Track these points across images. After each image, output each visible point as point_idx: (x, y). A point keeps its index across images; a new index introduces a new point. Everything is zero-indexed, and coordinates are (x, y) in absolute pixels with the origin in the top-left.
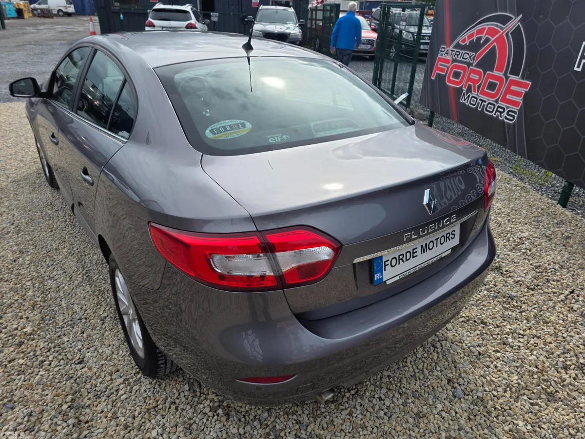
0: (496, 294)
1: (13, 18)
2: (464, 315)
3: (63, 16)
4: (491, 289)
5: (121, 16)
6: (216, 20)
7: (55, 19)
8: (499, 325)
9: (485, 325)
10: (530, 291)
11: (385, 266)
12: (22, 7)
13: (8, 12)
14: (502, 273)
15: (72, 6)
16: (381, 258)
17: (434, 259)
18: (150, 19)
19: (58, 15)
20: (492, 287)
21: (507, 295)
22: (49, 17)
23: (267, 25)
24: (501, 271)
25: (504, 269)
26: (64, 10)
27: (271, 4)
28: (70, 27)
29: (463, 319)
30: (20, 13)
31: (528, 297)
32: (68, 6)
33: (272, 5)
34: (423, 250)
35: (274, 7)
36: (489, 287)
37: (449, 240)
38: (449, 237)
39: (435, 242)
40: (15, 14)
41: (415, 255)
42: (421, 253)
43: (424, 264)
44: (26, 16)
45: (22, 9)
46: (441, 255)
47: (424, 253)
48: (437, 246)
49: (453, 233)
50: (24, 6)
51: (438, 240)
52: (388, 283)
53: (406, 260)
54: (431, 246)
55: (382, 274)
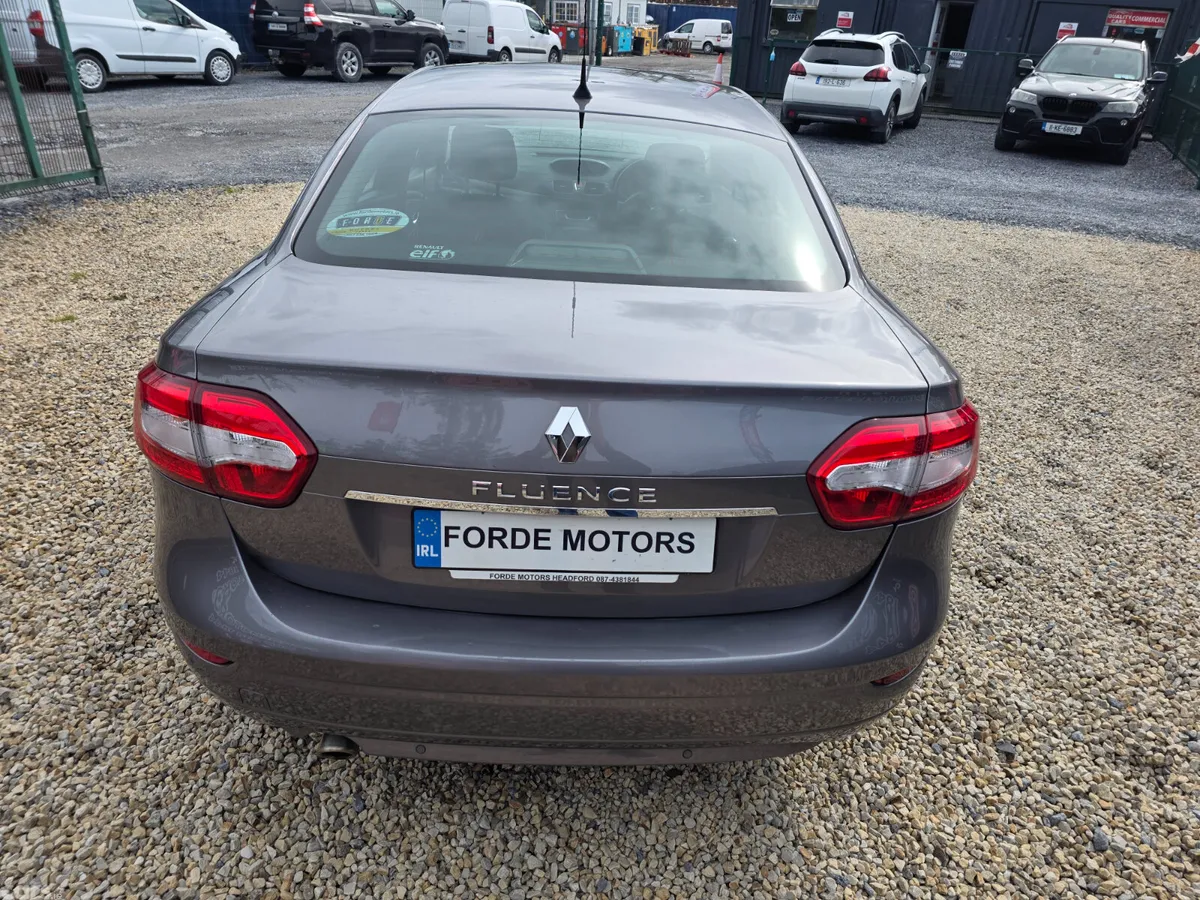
0: (1061, 816)
1: (625, 54)
2: (904, 811)
3: (709, 54)
4: (1059, 799)
5: (773, 54)
6: (959, 66)
7: (693, 59)
8: (981, 882)
9: (943, 861)
10: (1185, 858)
11: (448, 537)
12: (645, 35)
13: (620, 43)
14: (1161, 785)
15: (730, 36)
16: (436, 512)
17: (611, 576)
18: (801, 60)
19: (700, 52)
20: (1065, 795)
21: (1090, 833)
22: (683, 55)
23: (1056, 79)
24: (1161, 778)
25: (1173, 778)
26: (715, 43)
27: (1105, 33)
28: (703, 72)
29: (894, 818)
30: (638, 44)
31: (1157, 867)
32: (723, 35)
33: (1108, 36)
35: (1108, 41)
36: (1057, 790)
37: (671, 550)
38: (667, 544)
39: (614, 539)
40: (629, 47)
41: (541, 543)
42: (565, 548)
43: (573, 575)
44: (646, 51)
45: (643, 39)
46: (636, 576)
47: (574, 548)
48: (620, 549)
49: (686, 538)
50: (650, 33)
51: (625, 536)
52: (455, 575)
53: (514, 546)
54: (599, 541)
55: (438, 550)
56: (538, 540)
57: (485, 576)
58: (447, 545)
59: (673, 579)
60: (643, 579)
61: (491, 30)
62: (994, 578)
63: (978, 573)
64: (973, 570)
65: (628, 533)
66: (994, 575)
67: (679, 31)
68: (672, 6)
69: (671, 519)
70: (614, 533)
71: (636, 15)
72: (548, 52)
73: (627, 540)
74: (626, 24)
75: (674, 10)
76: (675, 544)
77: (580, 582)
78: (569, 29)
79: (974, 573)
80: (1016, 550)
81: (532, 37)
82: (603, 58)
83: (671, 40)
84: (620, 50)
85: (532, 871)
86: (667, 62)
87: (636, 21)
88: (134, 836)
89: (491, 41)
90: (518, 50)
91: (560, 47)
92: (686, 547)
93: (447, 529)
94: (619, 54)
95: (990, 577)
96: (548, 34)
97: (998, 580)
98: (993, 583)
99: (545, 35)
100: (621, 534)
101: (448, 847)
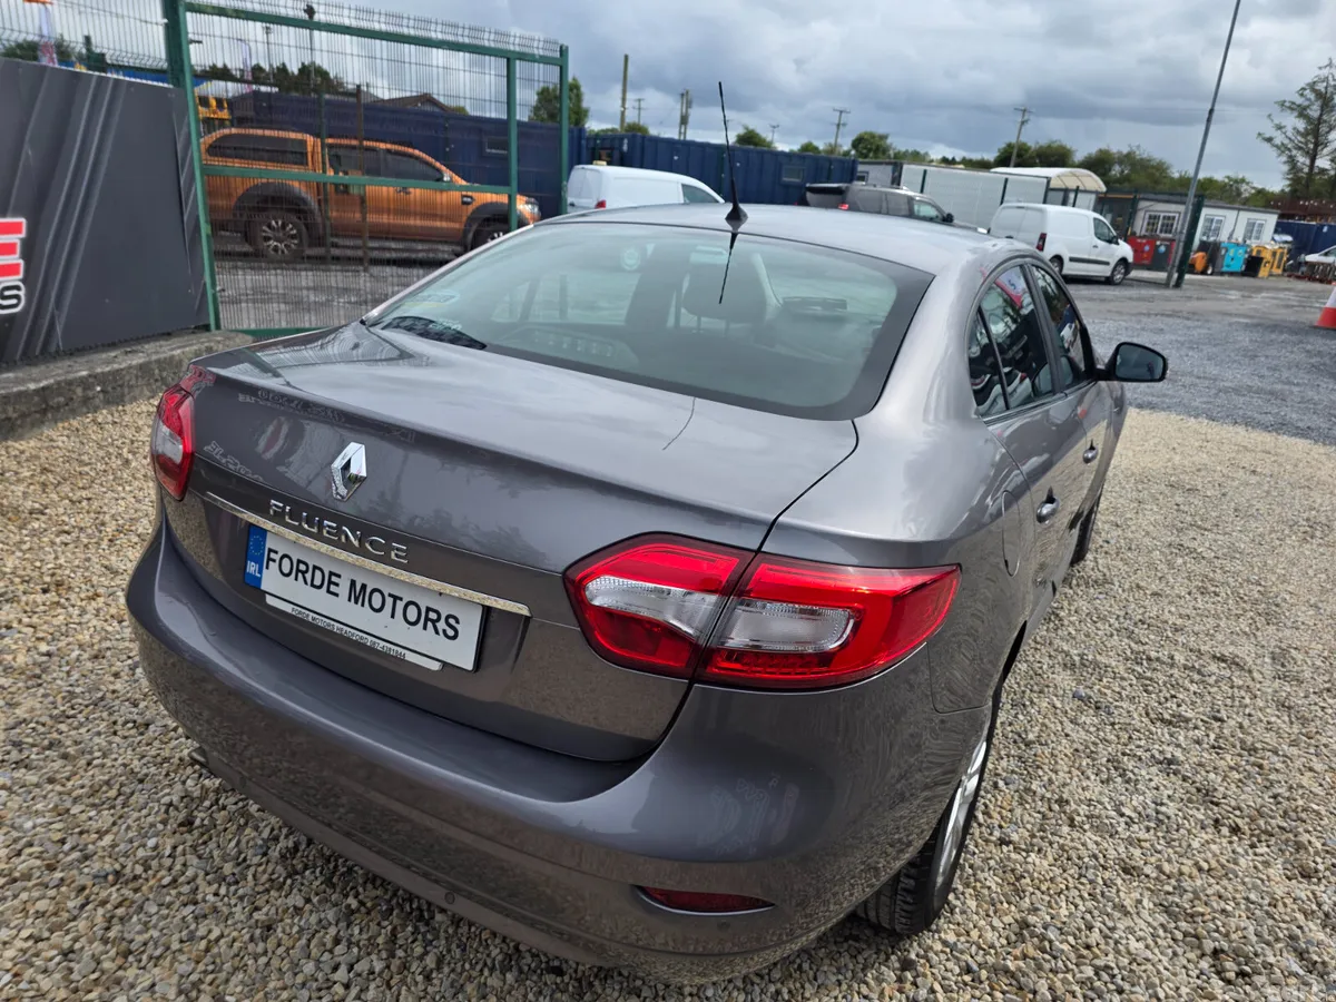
1: (1232, 274)
11: (269, 559)
12: (1267, 256)
13: (1227, 261)
16: (262, 533)
17: (382, 643)
22: (1319, 281)
30: (1253, 264)
34: (358, 594)
37: (437, 632)
38: (434, 622)
39: (389, 601)
40: (1239, 266)
41: (333, 588)
42: (349, 600)
43: (353, 631)
44: (1263, 272)
45: (1262, 259)
46: (404, 651)
47: (356, 602)
48: (393, 616)
49: (452, 621)
50: (1274, 254)
51: (398, 602)
52: (270, 600)
53: (312, 585)
54: (377, 601)
55: (260, 572)
56: (329, 583)
57: (288, 608)
58: (267, 568)
59: (435, 666)
60: (411, 657)
61: (1043, 237)
62: (1236, 968)
63: (1216, 953)
64: (1209, 945)
65: (401, 599)
66: (1239, 964)
67: (1326, 254)
68: (1322, 226)
69: (441, 594)
70: (390, 595)
71: (1259, 232)
72: (1112, 265)
73: (400, 605)
74: (1240, 240)
75: (1325, 229)
76: (441, 625)
77: (356, 641)
78: (1158, 243)
79: (1208, 951)
80: (1312, 949)
81: (1095, 247)
82: (1187, 276)
83: (1306, 263)
84: (1225, 269)
85: (335, 983)
86: (1289, 285)
87: (1258, 238)
88: (108, 795)
89: (1041, 248)
90: (1072, 260)
91: (1130, 259)
92: (451, 633)
93: (270, 550)
94: (1222, 274)
95: (1229, 965)
96: (1117, 243)
97: (1241, 974)
98: (1231, 975)
99: (1113, 246)
100: (396, 598)
101: (289, 921)
